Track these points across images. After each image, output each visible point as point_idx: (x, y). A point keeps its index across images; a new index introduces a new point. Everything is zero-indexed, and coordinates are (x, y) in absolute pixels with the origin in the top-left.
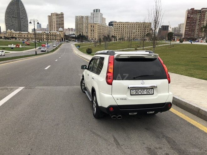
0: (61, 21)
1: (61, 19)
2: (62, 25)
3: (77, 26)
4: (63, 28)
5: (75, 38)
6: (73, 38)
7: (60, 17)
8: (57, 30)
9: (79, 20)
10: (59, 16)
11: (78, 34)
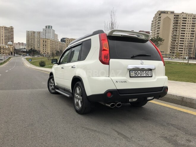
0: (10, 35)
1: (11, 33)
2: (11, 39)
3: (28, 40)
4: (13, 42)
5: (27, 52)
6: (24, 52)
7: (10, 31)
8: (5, 43)
9: (31, 36)
10: (8, 29)
11: (30, 49)
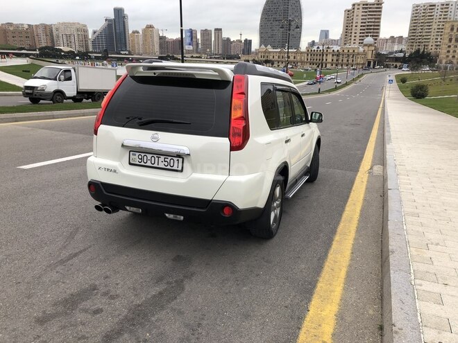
0: (373, 20)
1: (375, 15)
2: (374, 29)
3: (413, 30)
4: (376, 36)
5: (404, 60)
6: (397, 59)
7: (373, 12)
8: (361, 41)
9: (421, 18)
10: (370, 8)
11: (413, 51)
